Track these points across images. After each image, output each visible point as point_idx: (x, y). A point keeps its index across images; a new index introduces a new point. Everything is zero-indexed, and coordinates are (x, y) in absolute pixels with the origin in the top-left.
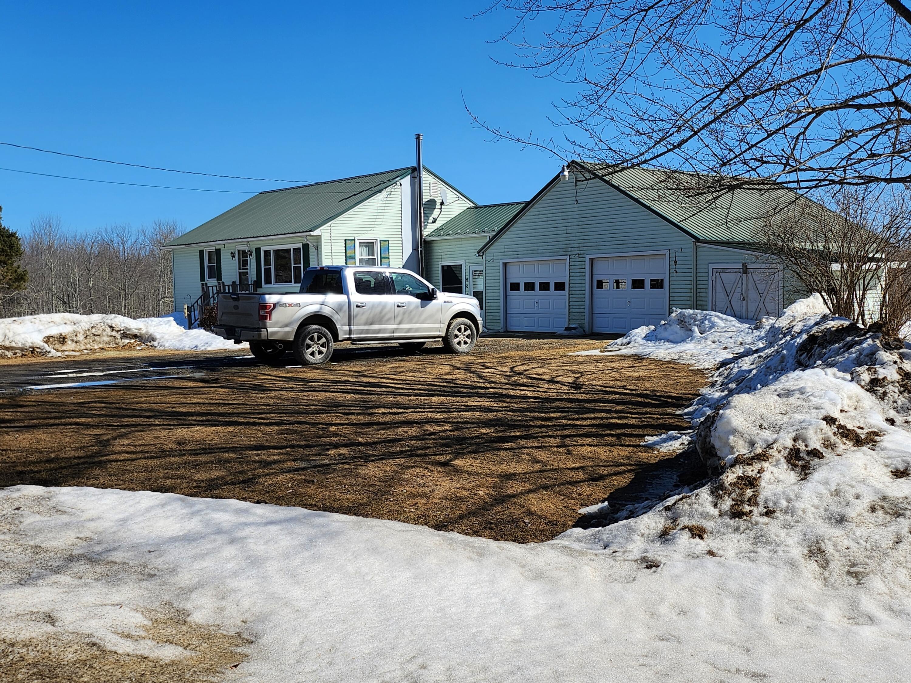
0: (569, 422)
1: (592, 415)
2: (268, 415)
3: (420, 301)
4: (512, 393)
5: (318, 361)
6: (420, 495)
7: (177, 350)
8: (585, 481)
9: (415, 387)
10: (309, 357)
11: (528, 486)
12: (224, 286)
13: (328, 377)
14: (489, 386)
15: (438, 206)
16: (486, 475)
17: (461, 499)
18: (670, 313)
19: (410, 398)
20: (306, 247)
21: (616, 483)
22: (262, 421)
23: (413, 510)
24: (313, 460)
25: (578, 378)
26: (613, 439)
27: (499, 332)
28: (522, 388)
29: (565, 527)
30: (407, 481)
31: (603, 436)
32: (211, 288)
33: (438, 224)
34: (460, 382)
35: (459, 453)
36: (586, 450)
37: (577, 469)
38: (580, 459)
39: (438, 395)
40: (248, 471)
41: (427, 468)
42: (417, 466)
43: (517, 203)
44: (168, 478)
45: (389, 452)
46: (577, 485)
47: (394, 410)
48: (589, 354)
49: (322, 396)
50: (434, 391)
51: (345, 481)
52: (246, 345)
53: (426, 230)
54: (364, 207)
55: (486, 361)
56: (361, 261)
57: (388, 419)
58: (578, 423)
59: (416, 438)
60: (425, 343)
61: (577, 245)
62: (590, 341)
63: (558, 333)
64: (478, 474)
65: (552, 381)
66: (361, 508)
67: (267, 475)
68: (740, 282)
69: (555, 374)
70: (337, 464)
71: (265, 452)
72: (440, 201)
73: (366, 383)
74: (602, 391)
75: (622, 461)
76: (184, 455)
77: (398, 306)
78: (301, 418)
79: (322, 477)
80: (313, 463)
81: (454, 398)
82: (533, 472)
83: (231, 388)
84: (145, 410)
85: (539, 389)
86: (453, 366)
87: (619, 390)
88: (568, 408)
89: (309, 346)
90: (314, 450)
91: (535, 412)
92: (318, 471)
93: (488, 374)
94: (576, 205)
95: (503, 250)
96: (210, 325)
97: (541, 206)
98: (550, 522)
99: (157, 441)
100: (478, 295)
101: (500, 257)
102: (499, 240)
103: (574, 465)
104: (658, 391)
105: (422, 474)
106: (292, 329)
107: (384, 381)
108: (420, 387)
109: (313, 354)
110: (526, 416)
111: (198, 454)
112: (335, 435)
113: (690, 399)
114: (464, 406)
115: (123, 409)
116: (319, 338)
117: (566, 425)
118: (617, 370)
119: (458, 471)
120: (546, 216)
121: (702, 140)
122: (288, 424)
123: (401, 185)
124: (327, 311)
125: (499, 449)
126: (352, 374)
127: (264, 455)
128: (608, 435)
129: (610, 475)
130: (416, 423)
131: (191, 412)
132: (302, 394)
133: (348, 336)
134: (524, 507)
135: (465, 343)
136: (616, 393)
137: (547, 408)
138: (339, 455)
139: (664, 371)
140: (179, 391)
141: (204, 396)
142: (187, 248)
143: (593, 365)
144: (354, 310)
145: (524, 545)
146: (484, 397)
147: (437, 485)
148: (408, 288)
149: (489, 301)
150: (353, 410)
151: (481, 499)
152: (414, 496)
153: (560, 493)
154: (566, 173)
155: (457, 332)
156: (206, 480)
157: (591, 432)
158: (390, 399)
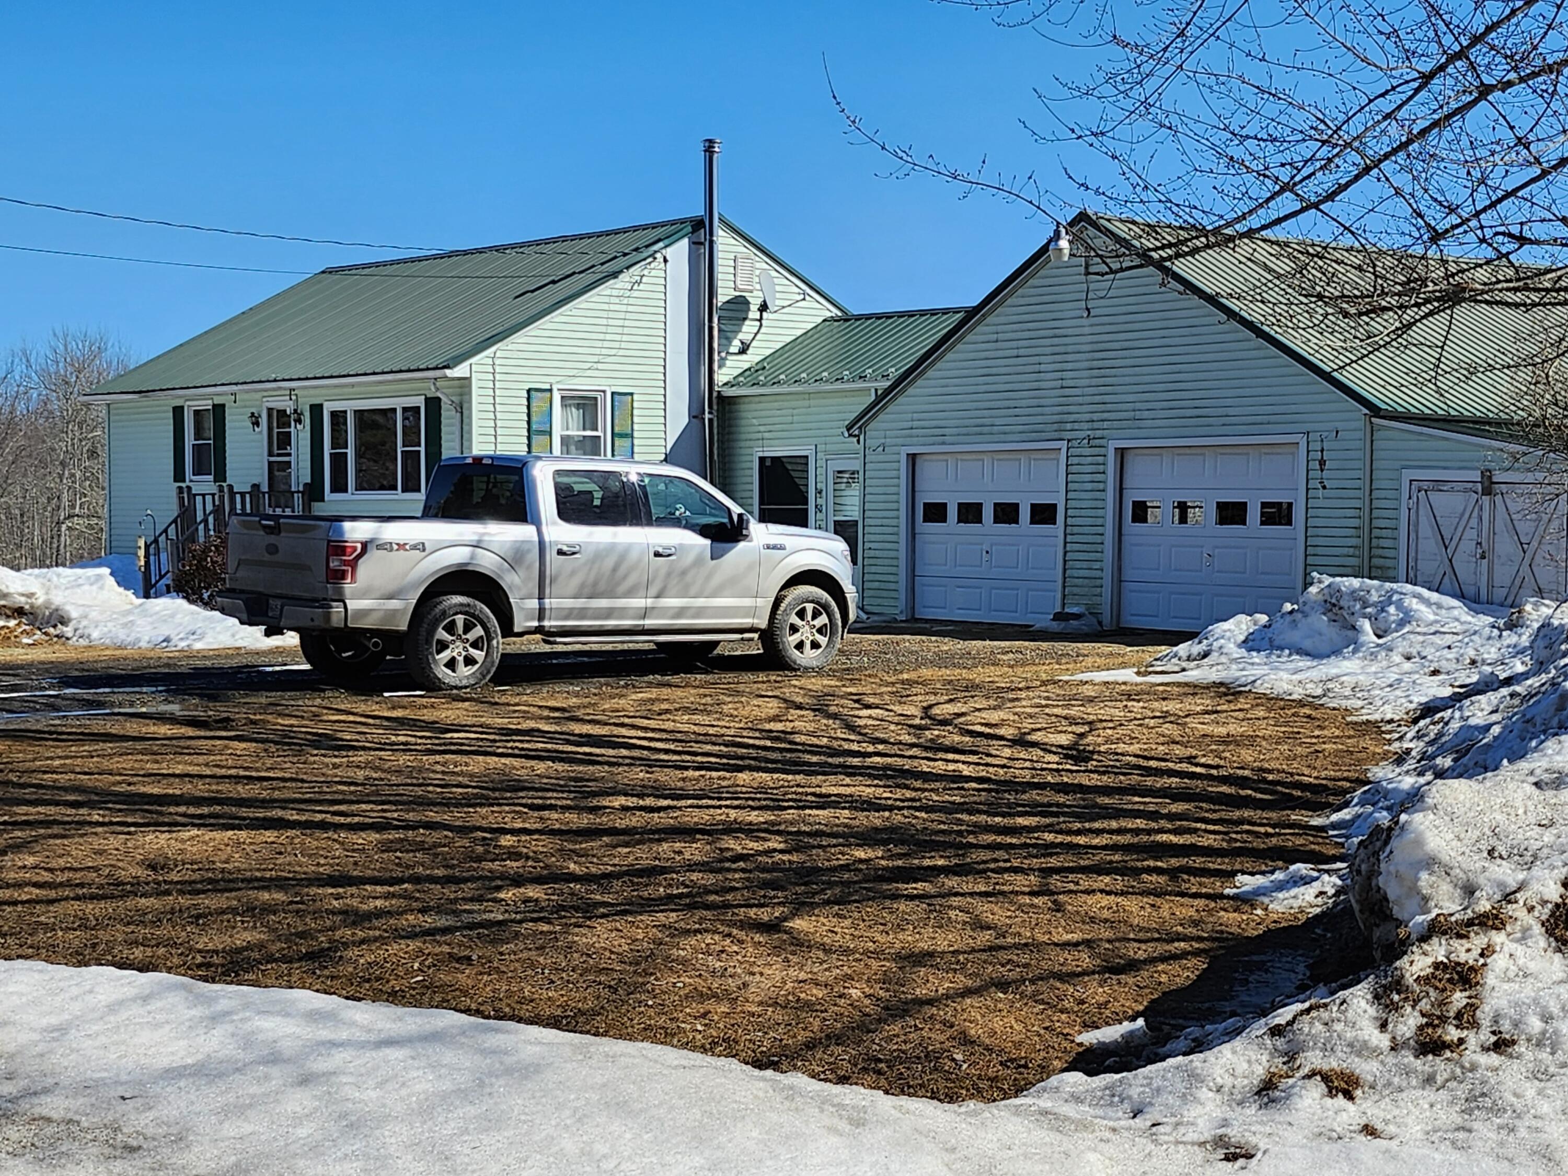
0: (1060, 838)
1: (1114, 824)
2: (354, 807)
3: (708, 542)
4: (925, 766)
5: (465, 682)
6: (715, 996)
7: (120, 648)
8: (1093, 973)
9: (696, 748)
10: (442, 672)
11: (962, 981)
12: (232, 494)
13: (489, 721)
14: (871, 749)
15: (754, 314)
16: (866, 952)
17: (808, 1006)
18: (1307, 584)
19: (686, 774)
20: (433, 404)
21: (1164, 978)
22: (342, 820)
23: (699, 1027)
24: (465, 911)
25: (1082, 735)
26: (1162, 879)
27: (895, 620)
28: (950, 756)
29: (1045, 1072)
30: (684, 962)
31: (1136, 872)
32: (199, 499)
33: (752, 358)
34: (803, 739)
35: (804, 903)
36: (1099, 904)
37: (1077, 944)
38: (1084, 922)
39: (751, 769)
40: (320, 931)
41: (729, 935)
42: (706, 931)
43: (945, 311)
44: (136, 943)
45: (641, 897)
46: (1075, 981)
47: (649, 801)
48: (1111, 679)
49: (477, 764)
50: (742, 758)
51: (541, 959)
52: (291, 639)
53: (724, 370)
54: (575, 312)
55: (864, 690)
56: (565, 441)
57: (635, 820)
58: (1081, 840)
59: (703, 867)
60: (717, 643)
61: (1087, 417)
62: (1115, 648)
63: (1038, 626)
64: (847, 951)
65: (1020, 742)
66: (582, 1019)
67: (363, 941)
68: (1475, 514)
69: (1027, 725)
70: (520, 922)
71: (354, 890)
72: (759, 301)
73: (580, 735)
74: (1139, 767)
75: (1180, 929)
76: (168, 893)
77: (657, 554)
78: (432, 815)
79: (489, 951)
80: (466, 918)
81: (790, 777)
82: (973, 950)
83: (263, 741)
84: (65, 789)
85: (989, 760)
86: (785, 701)
87: (1177, 767)
88: (1058, 805)
89: (443, 646)
90: (468, 889)
91: (980, 812)
92: (479, 936)
93: (871, 722)
94: (1085, 322)
95: (910, 424)
96: (200, 588)
97: (1002, 319)
98: (1012, 1060)
99: (100, 861)
100: (845, 530)
101: (900, 441)
102: (901, 400)
103: (1070, 936)
104: (1270, 771)
105: (718, 948)
106: (405, 605)
107: (624, 731)
108: (708, 748)
109: (451, 664)
110: (960, 822)
111: (199, 892)
112: (514, 855)
113: (1345, 792)
114: (814, 794)
115: (15, 785)
116: (468, 628)
117: (1053, 845)
118: (1176, 720)
119: (800, 943)
120: (1014, 344)
121: (1387, 179)
122: (405, 828)
123: (665, 261)
124: (487, 563)
125: (895, 897)
126: (546, 713)
127: (352, 898)
128: (1150, 871)
129: (1152, 961)
130: (703, 832)
131: (173, 795)
132: (432, 758)
133: (536, 624)
134: (952, 1026)
135: (815, 645)
136: (1171, 773)
137: (1009, 806)
138: (524, 902)
139: (1286, 724)
140: (139, 746)
141: (201, 759)
142: (144, 401)
143: (1118, 704)
144: (553, 560)
145: (954, 1107)
146: (861, 775)
147: (754, 974)
148: (681, 510)
149: (873, 545)
150: (553, 798)
151: (855, 1008)
152: (702, 997)
153: (1035, 998)
154: (1064, 243)
155: (795, 620)
156: (224, 951)
157: (1111, 862)
158: (639, 774)
